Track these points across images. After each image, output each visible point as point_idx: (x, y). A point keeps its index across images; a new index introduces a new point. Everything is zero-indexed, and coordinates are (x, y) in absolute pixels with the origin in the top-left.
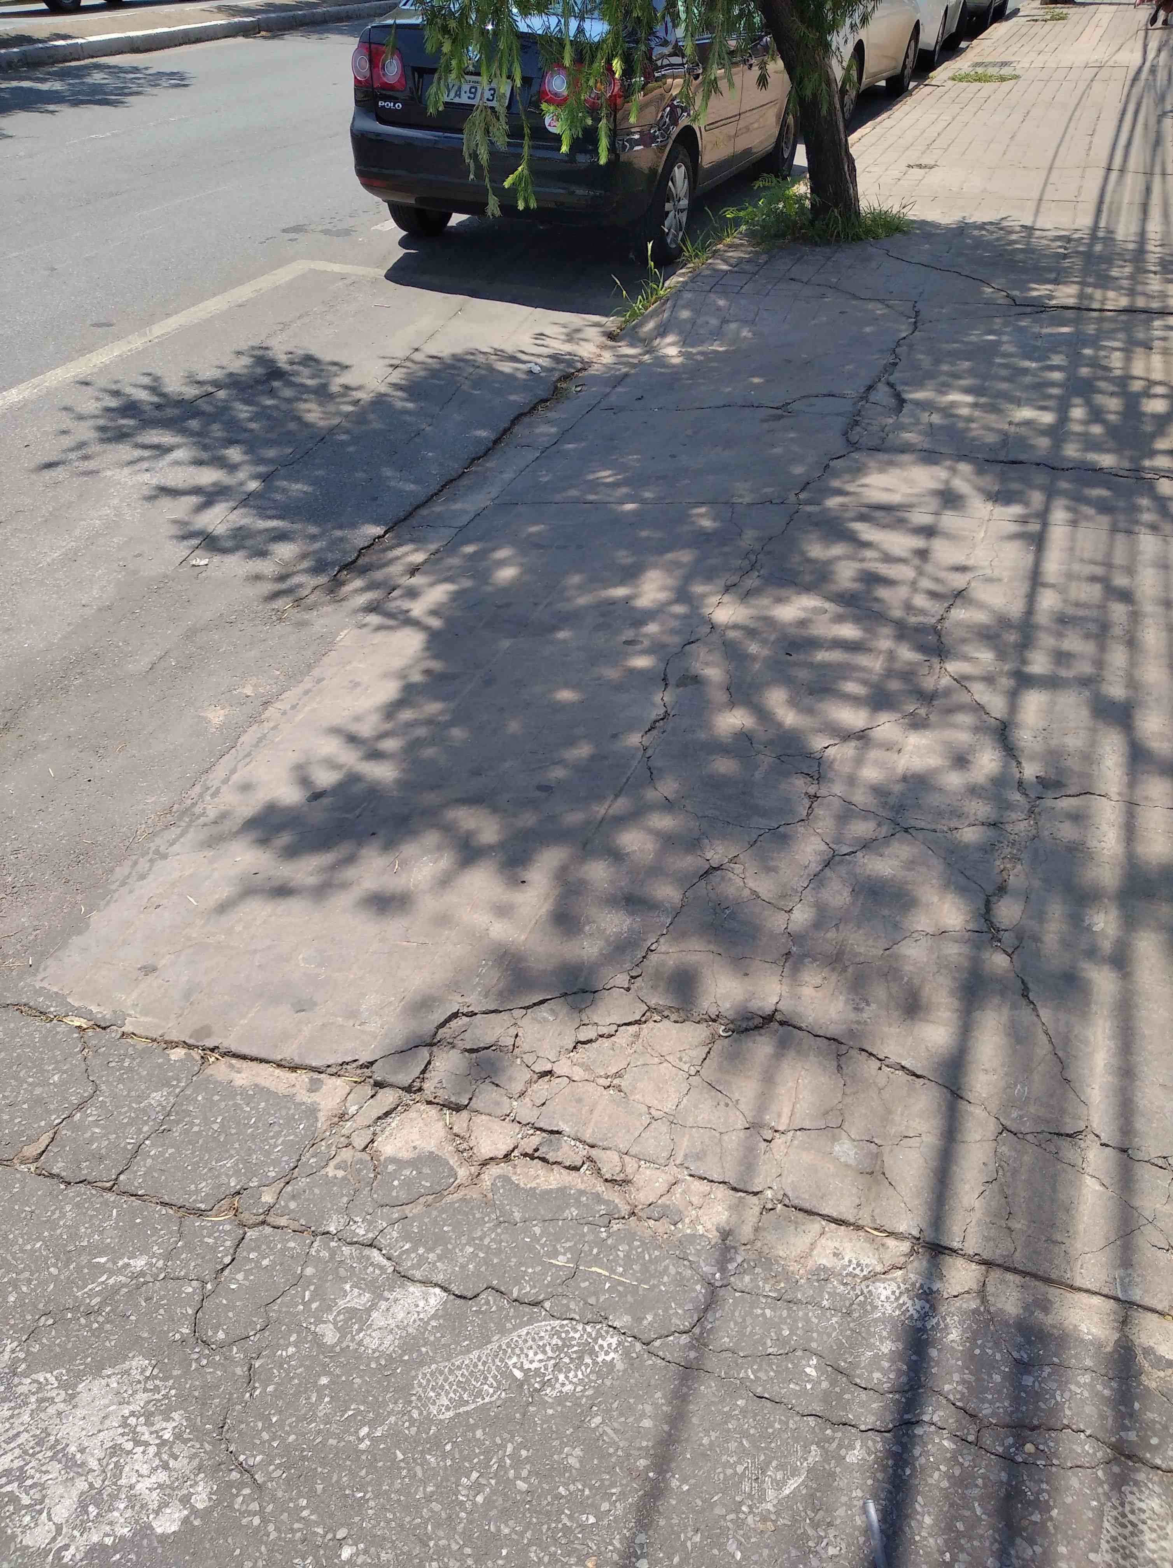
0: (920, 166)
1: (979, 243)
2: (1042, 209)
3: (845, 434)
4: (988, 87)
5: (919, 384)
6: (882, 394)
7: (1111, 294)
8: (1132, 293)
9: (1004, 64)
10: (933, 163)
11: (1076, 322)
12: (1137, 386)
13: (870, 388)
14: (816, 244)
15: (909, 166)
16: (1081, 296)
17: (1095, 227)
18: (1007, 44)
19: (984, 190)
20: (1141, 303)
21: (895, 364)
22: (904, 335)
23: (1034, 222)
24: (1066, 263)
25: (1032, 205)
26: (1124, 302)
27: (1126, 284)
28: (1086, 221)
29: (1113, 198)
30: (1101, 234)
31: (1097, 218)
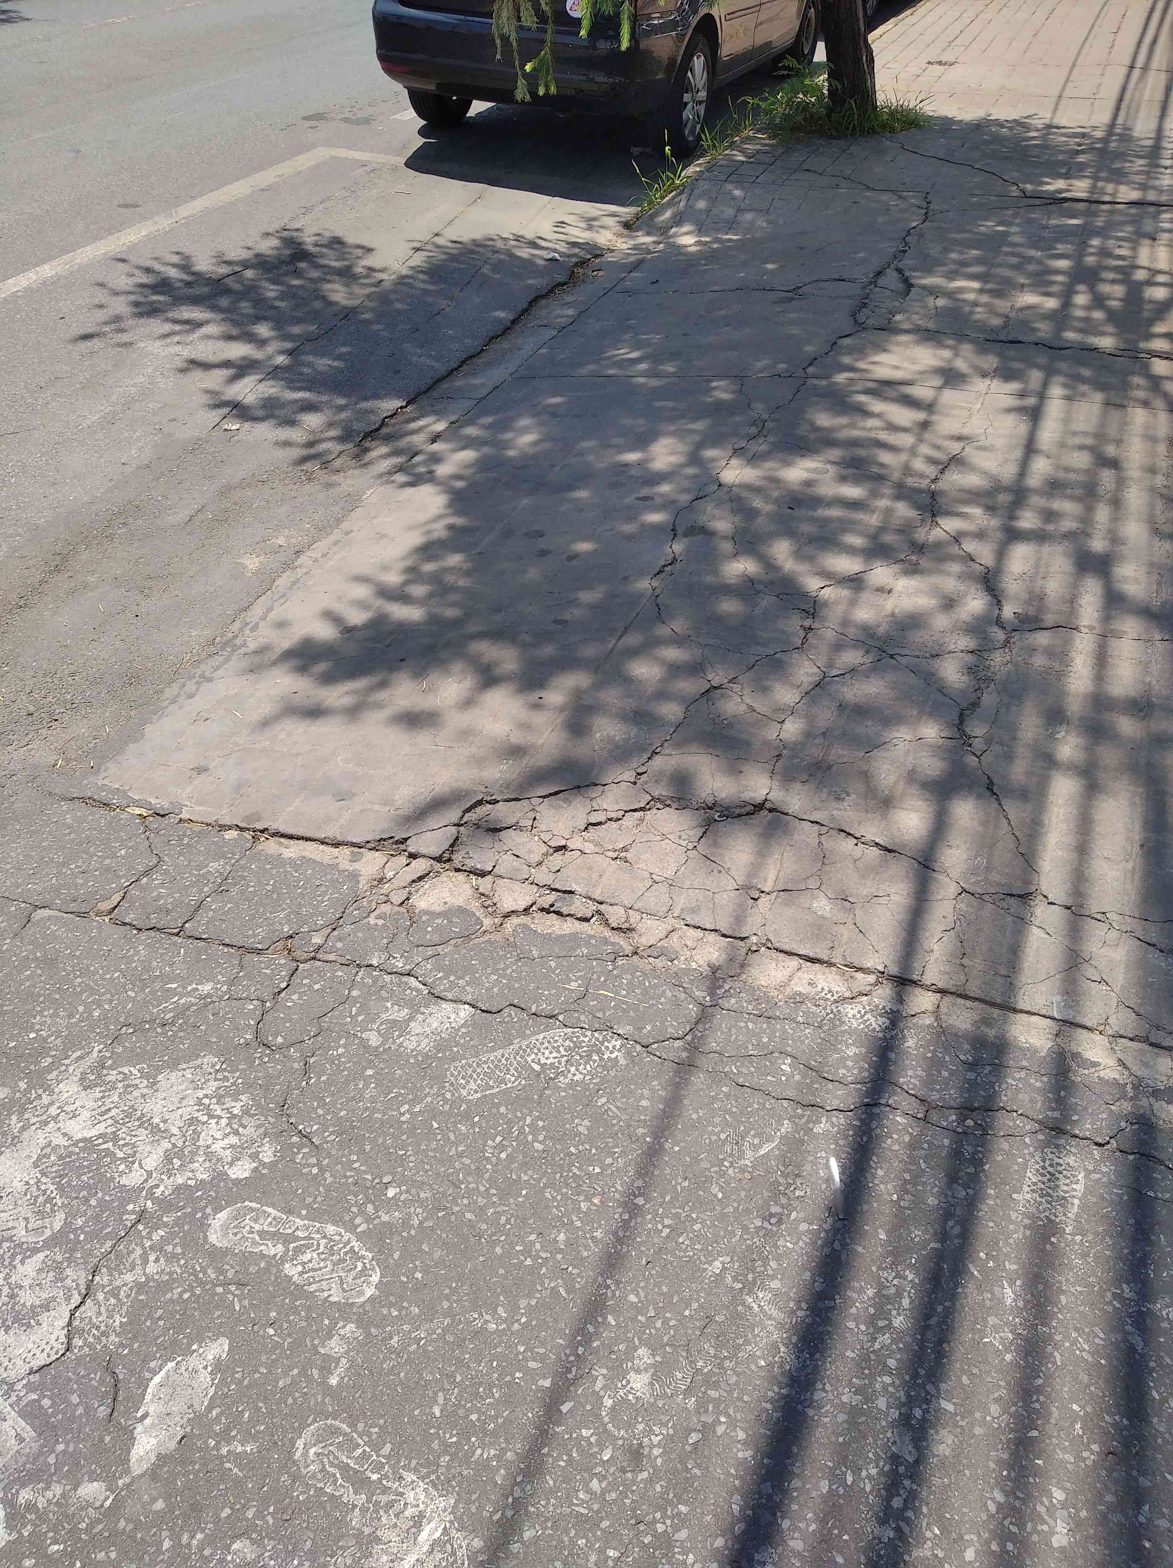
0: (940, 63)
1: (997, 139)
2: (1060, 107)
3: (853, 315)
5: (929, 271)
6: (891, 279)
7: (1123, 188)
8: (1144, 187)
10: (953, 60)
11: (1087, 214)
12: (1140, 275)
13: (879, 274)
14: (832, 137)
15: (929, 63)
16: (1093, 189)
17: (1112, 125)
19: (1004, 87)
20: (1151, 196)
21: (905, 251)
22: (914, 224)
23: (1052, 119)
24: (1081, 158)
25: (1051, 103)
26: (1135, 195)
27: (1138, 178)
28: (1103, 117)
29: (1133, 96)
30: (1118, 131)
31: (1115, 116)
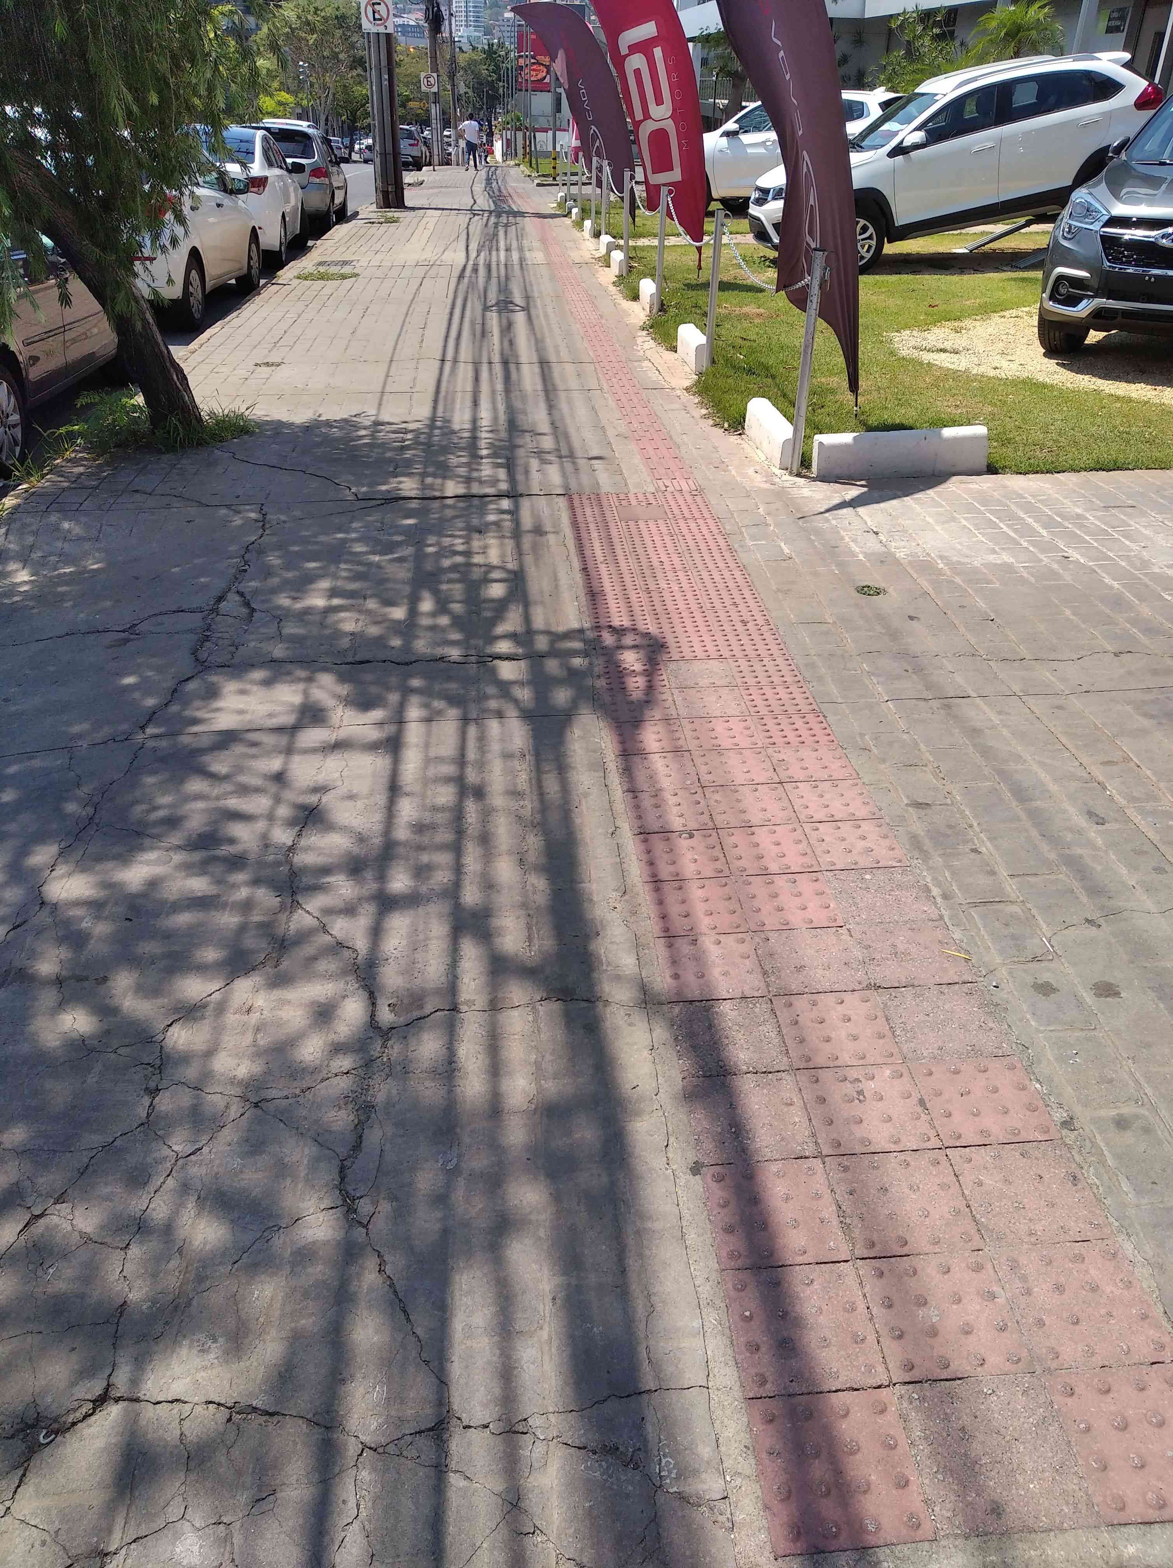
0: (267, 364)
1: (328, 440)
2: (384, 402)
3: (194, 652)
4: (331, 285)
6: (232, 604)
7: (449, 482)
8: (468, 480)
9: (345, 263)
10: (279, 361)
11: (421, 512)
12: (477, 573)
13: (220, 599)
15: (257, 364)
16: (424, 487)
17: (433, 419)
18: (348, 244)
19: (329, 385)
20: (476, 489)
21: (245, 571)
22: (252, 539)
23: (378, 415)
24: (408, 454)
25: (375, 400)
26: (461, 490)
27: (462, 471)
28: (423, 412)
29: (447, 388)
30: (439, 424)
31: (435, 408)
